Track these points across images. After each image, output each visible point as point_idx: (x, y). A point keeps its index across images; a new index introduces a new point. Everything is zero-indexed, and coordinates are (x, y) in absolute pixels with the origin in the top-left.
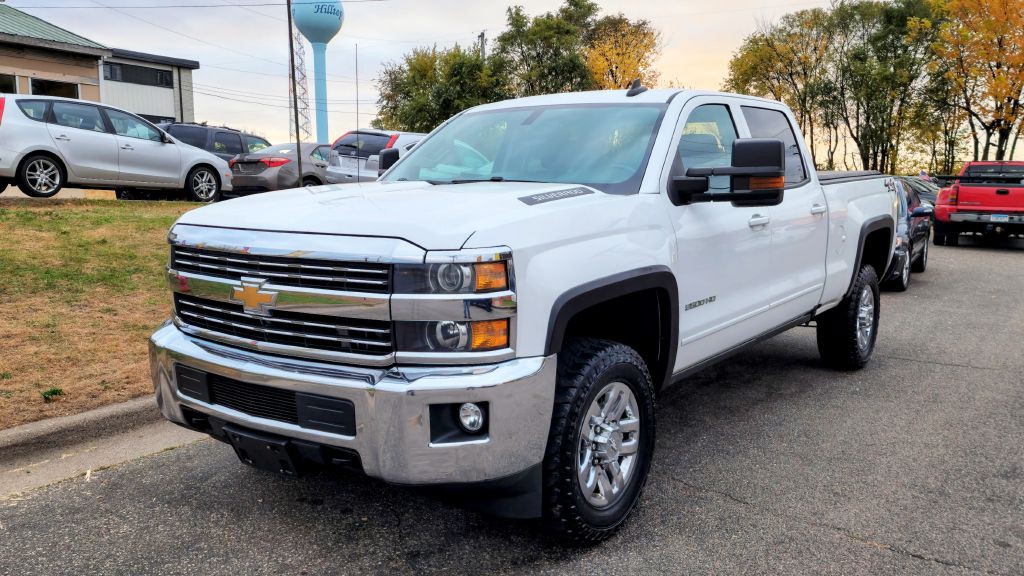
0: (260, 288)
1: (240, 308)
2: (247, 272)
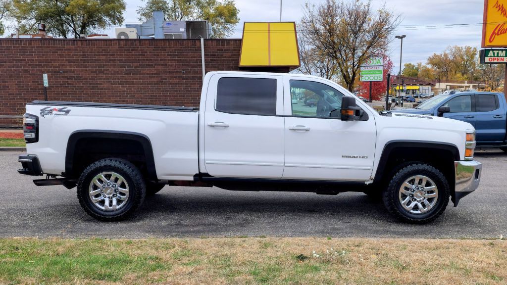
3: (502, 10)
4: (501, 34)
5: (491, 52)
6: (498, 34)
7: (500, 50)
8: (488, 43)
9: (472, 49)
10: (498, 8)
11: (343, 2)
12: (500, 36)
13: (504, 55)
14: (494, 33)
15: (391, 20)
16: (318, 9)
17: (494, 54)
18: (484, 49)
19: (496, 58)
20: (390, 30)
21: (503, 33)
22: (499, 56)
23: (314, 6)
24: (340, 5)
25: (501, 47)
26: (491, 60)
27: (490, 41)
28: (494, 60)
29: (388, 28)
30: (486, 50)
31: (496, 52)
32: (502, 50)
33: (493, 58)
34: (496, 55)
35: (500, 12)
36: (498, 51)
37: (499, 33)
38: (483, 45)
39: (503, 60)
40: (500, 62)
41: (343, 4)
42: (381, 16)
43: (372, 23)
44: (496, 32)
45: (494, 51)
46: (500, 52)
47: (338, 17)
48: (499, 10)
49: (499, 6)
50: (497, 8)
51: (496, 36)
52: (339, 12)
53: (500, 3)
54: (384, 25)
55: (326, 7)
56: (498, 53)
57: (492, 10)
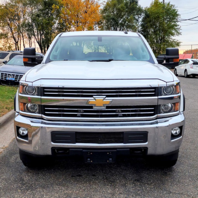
0: (104, 99)
1: (91, 107)
2: (96, 94)
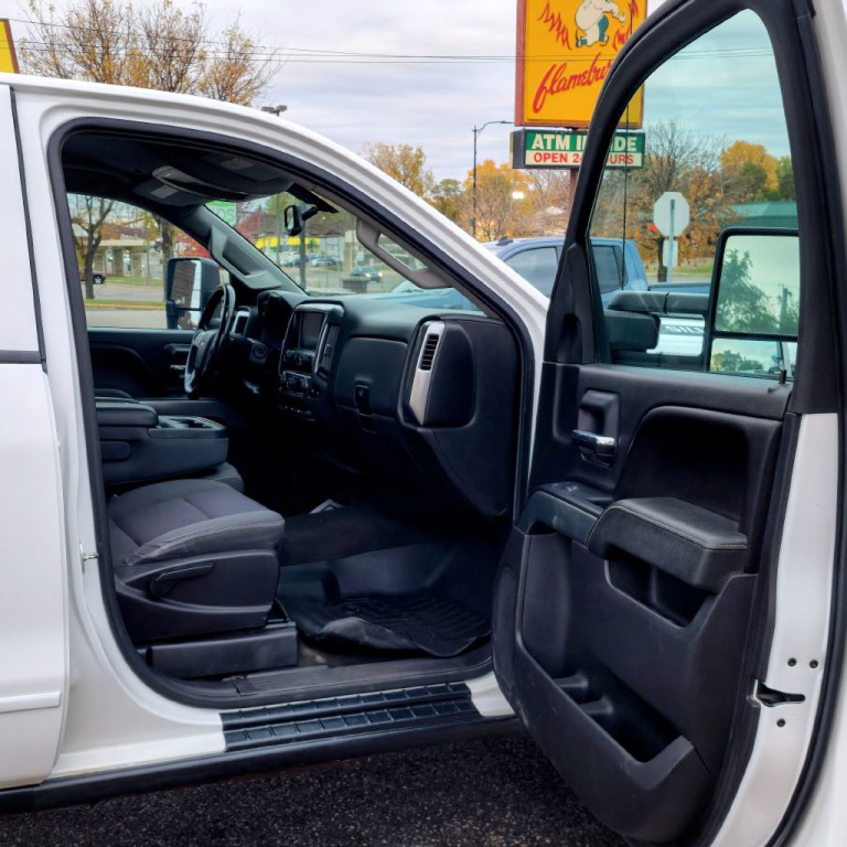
3: (558, 29)
4: (558, 90)
5: (538, 137)
6: (552, 92)
7: (559, 133)
8: (530, 114)
9: (414, 152)
10: (550, 23)
11: (131, 5)
12: (556, 95)
13: (568, 148)
14: (542, 87)
15: (258, 62)
16: (64, 18)
17: (545, 141)
18: (520, 128)
19: (551, 152)
20: (256, 85)
21: (564, 89)
22: (557, 148)
23: (52, 9)
24: (124, 11)
25: (561, 126)
26: (538, 157)
27: (536, 110)
28: (545, 158)
29: (249, 82)
30: (526, 132)
31: (549, 138)
32: (563, 134)
33: (542, 153)
34: (549, 147)
35: (554, 33)
36: (552, 137)
37: (555, 88)
38: (519, 120)
39: (566, 160)
40: (559, 164)
41: (130, 8)
42: (231, 50)
43: (209, 64)
44: (548, 85)
45: (545, 136)
46: (559, 137)
47: (121, 44)
48: (553, 25)
49: (553, 17)
50: (546, 21)
51: (549, 95)
52: (121, 29)
53: (554, 10)
54: (240, 72)
55: (86, 14)
56: (554, 142)
57: (537, 28)
